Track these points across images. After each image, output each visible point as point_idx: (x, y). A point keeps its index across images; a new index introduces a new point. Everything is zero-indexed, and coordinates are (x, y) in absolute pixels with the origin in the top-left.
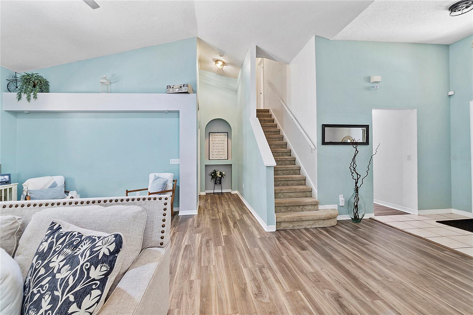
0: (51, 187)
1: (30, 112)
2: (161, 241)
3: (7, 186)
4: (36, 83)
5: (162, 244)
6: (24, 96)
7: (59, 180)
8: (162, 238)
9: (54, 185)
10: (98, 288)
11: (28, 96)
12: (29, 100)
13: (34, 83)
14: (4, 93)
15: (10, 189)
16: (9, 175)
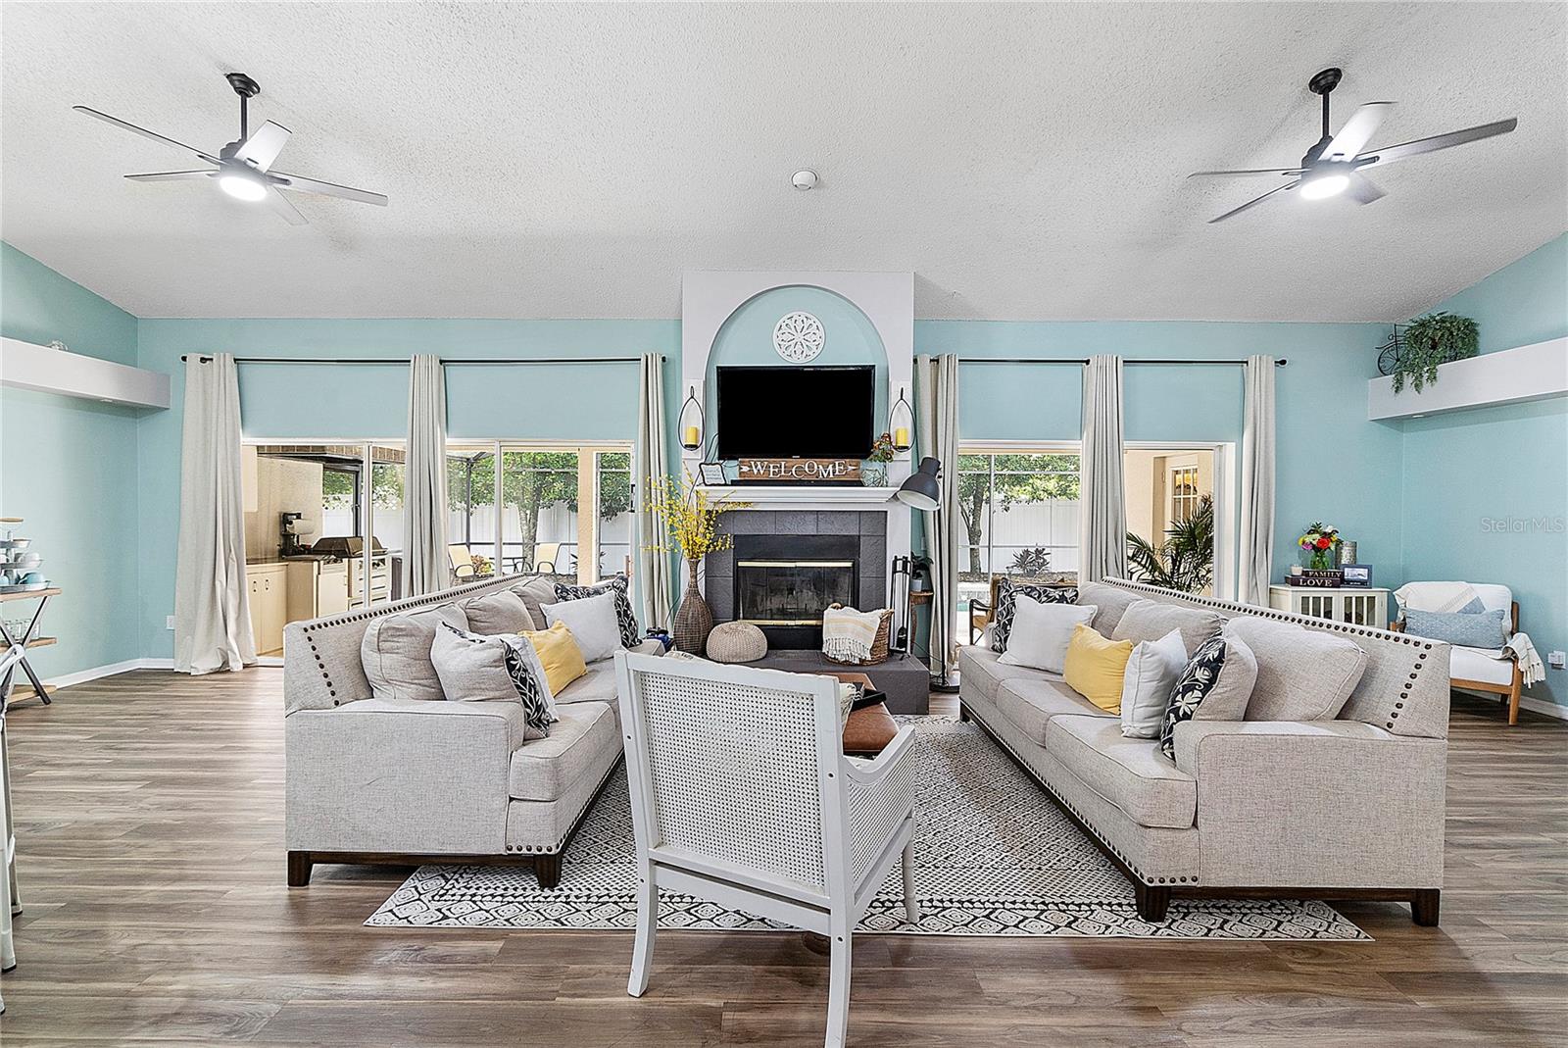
0: (1465, 611)
1: (1428, 415)
2: (1391, 719)
3: (1365, 593)
4: (1437, 339)
5: (1390, 725)
6: (1409, 380)
7: (1494, 597)
8: (1394, 715)
9: (1475, 607)
10: (1200, 691)
11: (1416, 378)
12: (1418, 387)
13: (1433, 340)
14: (1370, 381)
15: (1371, 600)
16: (1369, 568)
